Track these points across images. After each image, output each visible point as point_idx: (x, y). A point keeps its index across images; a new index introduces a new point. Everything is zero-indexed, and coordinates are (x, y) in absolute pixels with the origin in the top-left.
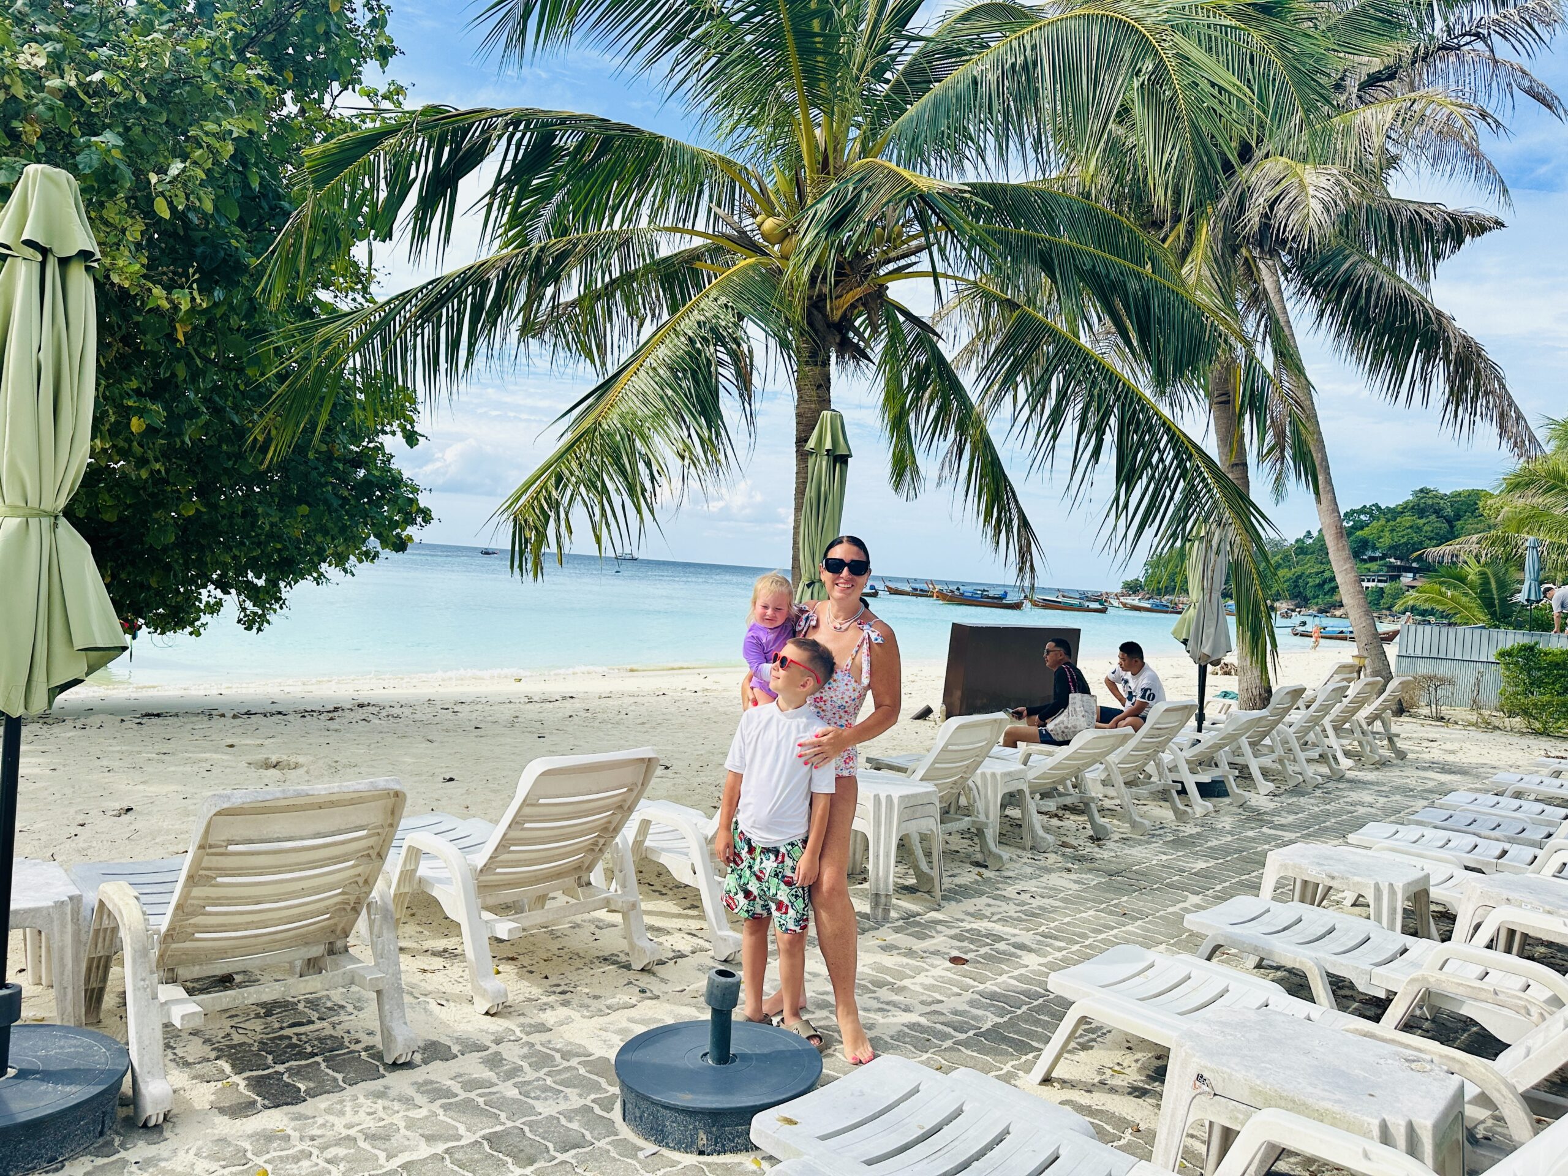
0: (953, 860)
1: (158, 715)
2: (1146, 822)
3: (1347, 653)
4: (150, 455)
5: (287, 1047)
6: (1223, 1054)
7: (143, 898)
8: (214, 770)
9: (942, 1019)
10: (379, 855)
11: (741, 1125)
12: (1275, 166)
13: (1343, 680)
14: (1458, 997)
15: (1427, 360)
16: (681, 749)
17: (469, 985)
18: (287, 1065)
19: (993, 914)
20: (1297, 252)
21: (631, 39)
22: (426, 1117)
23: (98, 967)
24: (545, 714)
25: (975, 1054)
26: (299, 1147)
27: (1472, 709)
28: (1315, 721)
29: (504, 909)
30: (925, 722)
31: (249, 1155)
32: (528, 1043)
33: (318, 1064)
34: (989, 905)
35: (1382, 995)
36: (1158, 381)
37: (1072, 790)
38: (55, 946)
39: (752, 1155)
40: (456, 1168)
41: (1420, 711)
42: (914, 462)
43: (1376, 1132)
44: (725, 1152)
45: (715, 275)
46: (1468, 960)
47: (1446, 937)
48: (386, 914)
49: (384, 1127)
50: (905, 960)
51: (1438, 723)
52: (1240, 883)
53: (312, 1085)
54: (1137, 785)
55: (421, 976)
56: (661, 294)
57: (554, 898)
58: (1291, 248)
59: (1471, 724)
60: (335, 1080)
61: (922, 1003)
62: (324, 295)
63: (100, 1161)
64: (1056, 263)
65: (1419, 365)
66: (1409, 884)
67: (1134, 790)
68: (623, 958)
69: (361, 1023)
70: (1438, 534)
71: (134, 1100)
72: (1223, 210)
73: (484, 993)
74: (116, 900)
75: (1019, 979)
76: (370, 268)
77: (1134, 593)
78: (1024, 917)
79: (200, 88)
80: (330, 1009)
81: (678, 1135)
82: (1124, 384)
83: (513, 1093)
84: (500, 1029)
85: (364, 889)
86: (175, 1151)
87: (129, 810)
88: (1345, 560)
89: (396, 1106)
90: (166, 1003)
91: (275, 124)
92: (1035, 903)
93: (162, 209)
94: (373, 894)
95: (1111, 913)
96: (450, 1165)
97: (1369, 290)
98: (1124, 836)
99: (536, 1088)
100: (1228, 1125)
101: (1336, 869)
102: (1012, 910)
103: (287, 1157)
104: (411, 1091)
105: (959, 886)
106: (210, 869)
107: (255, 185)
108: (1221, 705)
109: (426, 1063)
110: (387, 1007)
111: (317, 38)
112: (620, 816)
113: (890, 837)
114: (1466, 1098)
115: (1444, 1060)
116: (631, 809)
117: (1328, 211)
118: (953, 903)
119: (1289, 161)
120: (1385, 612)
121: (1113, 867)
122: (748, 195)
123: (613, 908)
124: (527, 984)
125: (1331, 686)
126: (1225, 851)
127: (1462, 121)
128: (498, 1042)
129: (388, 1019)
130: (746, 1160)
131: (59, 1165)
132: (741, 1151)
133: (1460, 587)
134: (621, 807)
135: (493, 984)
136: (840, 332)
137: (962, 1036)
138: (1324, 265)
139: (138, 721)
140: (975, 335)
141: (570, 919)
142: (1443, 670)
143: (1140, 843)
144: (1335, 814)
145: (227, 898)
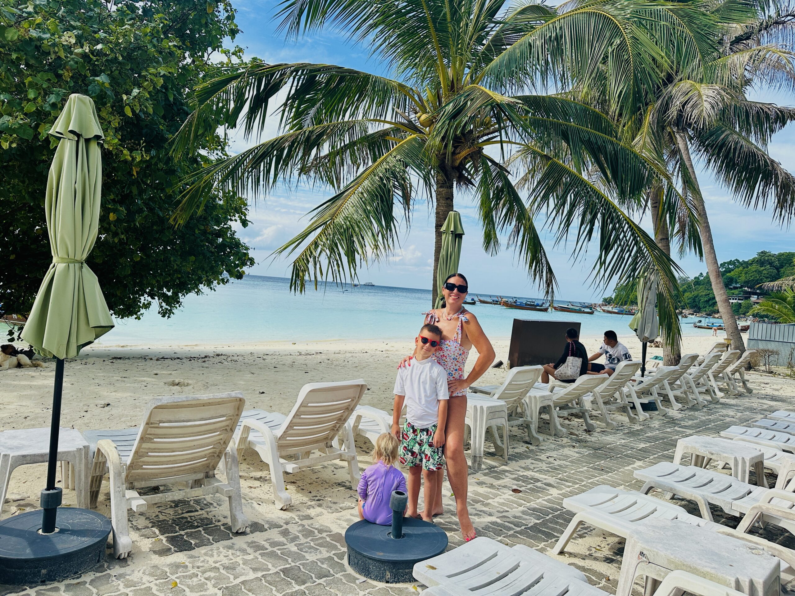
0: (514, 440)
1: (120, 358)
2: (614, 423)
3: (722, 337)
4: (119, 231)
5: (185, 522)
6: (654, 542)
7: (119, 448)
8: (149, 386)
9: (508, 520)
10: (231, 429)
11: (408, 569)
12: (686, 85)
13: (719, 351)
14: (778, 517)
15: (765, 186)
16: (375, 380)
17: (273, 495)
18: (185, 531)
19: (534, 468)
20: (697, 129)
21: (355, 24)
22: (253, 559)
23: (96, 481)
24: (308, 361)
25: (525, 538)
26: (192, 572)
27: (788, 368)
28: (704, 372)
29: (290, 458)
30: (499, 369)
31: (168, 574)
32: (301, 525)
33: (200, 531)
34: (533, 464)
35: (738, 515)
36: (621, 196)
37: (575, 406)
38: (77, 470)
39: (413, 584)
40: (267, 585)
41: (760, 368)
42: (496, 237)
43: (733, 584)
44: (399, 582)
45: (396, 142)
46: (784, 498)
47: (772, 486)
48: (234, 458)
49: (233, 563)
50: (489, 490)
51: (770, 375)
52: (664, 456)
53: (197, 541)
54: (610, 404)
55: (248, 490)
56: (369, 152)
57: (314, 453)
58: (694, 127)
59: (787, 375)
60: (209, 539)
61: (498, 512)
62: (203, 152)
63: (98, 574)
64: (570, 136)
65: (761, 188)
66: (753, 458)
67: (608, 406)
68: (348, 484)
69: (221, 512)
70: (771, 275)
71: (114, 545)
72: (658, 107)
73: (280, 499)
74: (106, 448)
75: (548, 501)
76: (225, 139)
77: (609, 304)
78: (550, 470)
79: (146, 52)
80: (205, 505)
81: (376, 573)
82: (605, 200)
83: (294, 549)
84: (288, 517)
85: (224, 446)
86: (133, 571)
87: (108, 405)
88: (721, 289)
89: (238, 553)
90: (129, 499)
91: (180, 68)
92: (556, 463)
93: (128, 112)
94: (228, 449)
95: (595, 469)
96: (264, 583)
97: (735, 149)
98: (603, 430)
99: (306, 547)
100: (656, 578)
101: (714, 449)
102: (544, 466)
103: (186, 576)
104: (245, 546)
105: (517, 453)
106: (151, 434)
107: (171, 99)
108: (654, 363)
109: (252, 533)
110: (234, 505)
111: (201, 26)
112: (347, 413)
113: (482, 427)
114: (781, 569)
115: (770, 549)
116: (352, 410)
117: (713, 108)
118: (514, 462)
119: (693, 83)
120: (742, 316)
121: (597, 446)
122: (413, 103)
123: (343, 458)
124: (301, 495)
125: (712, 355)
126: (655, 439)
127: (785, 60)
128: (287, 523)
129: (234, 510)
130: (410, 587)
131: (79, 576)
132: (407, 582)
133: (783, 303)
134: (348, 408)
135: (285, 495)
136: (459, 171)
137: (518, 529)
138: (711, 136)
139: (111, 361)
140: (527, 171)
141: (321, 463)
142: (771, 346)
143: (611, 433)
144: (714, 421)
145: (159, 449)
